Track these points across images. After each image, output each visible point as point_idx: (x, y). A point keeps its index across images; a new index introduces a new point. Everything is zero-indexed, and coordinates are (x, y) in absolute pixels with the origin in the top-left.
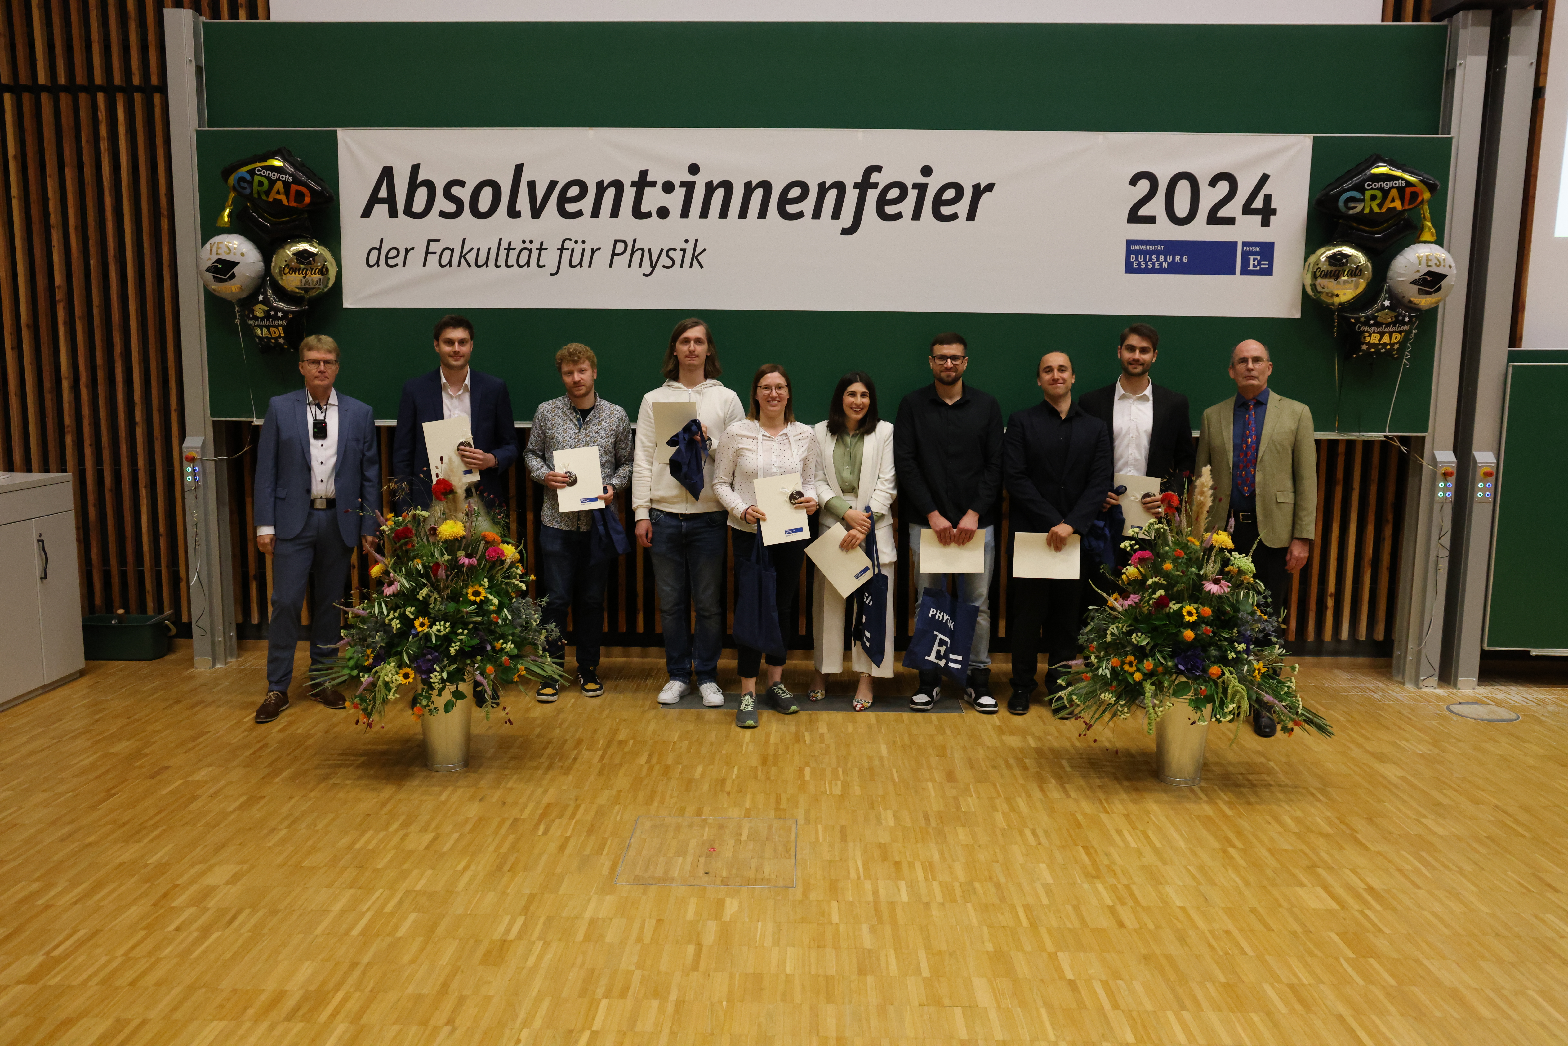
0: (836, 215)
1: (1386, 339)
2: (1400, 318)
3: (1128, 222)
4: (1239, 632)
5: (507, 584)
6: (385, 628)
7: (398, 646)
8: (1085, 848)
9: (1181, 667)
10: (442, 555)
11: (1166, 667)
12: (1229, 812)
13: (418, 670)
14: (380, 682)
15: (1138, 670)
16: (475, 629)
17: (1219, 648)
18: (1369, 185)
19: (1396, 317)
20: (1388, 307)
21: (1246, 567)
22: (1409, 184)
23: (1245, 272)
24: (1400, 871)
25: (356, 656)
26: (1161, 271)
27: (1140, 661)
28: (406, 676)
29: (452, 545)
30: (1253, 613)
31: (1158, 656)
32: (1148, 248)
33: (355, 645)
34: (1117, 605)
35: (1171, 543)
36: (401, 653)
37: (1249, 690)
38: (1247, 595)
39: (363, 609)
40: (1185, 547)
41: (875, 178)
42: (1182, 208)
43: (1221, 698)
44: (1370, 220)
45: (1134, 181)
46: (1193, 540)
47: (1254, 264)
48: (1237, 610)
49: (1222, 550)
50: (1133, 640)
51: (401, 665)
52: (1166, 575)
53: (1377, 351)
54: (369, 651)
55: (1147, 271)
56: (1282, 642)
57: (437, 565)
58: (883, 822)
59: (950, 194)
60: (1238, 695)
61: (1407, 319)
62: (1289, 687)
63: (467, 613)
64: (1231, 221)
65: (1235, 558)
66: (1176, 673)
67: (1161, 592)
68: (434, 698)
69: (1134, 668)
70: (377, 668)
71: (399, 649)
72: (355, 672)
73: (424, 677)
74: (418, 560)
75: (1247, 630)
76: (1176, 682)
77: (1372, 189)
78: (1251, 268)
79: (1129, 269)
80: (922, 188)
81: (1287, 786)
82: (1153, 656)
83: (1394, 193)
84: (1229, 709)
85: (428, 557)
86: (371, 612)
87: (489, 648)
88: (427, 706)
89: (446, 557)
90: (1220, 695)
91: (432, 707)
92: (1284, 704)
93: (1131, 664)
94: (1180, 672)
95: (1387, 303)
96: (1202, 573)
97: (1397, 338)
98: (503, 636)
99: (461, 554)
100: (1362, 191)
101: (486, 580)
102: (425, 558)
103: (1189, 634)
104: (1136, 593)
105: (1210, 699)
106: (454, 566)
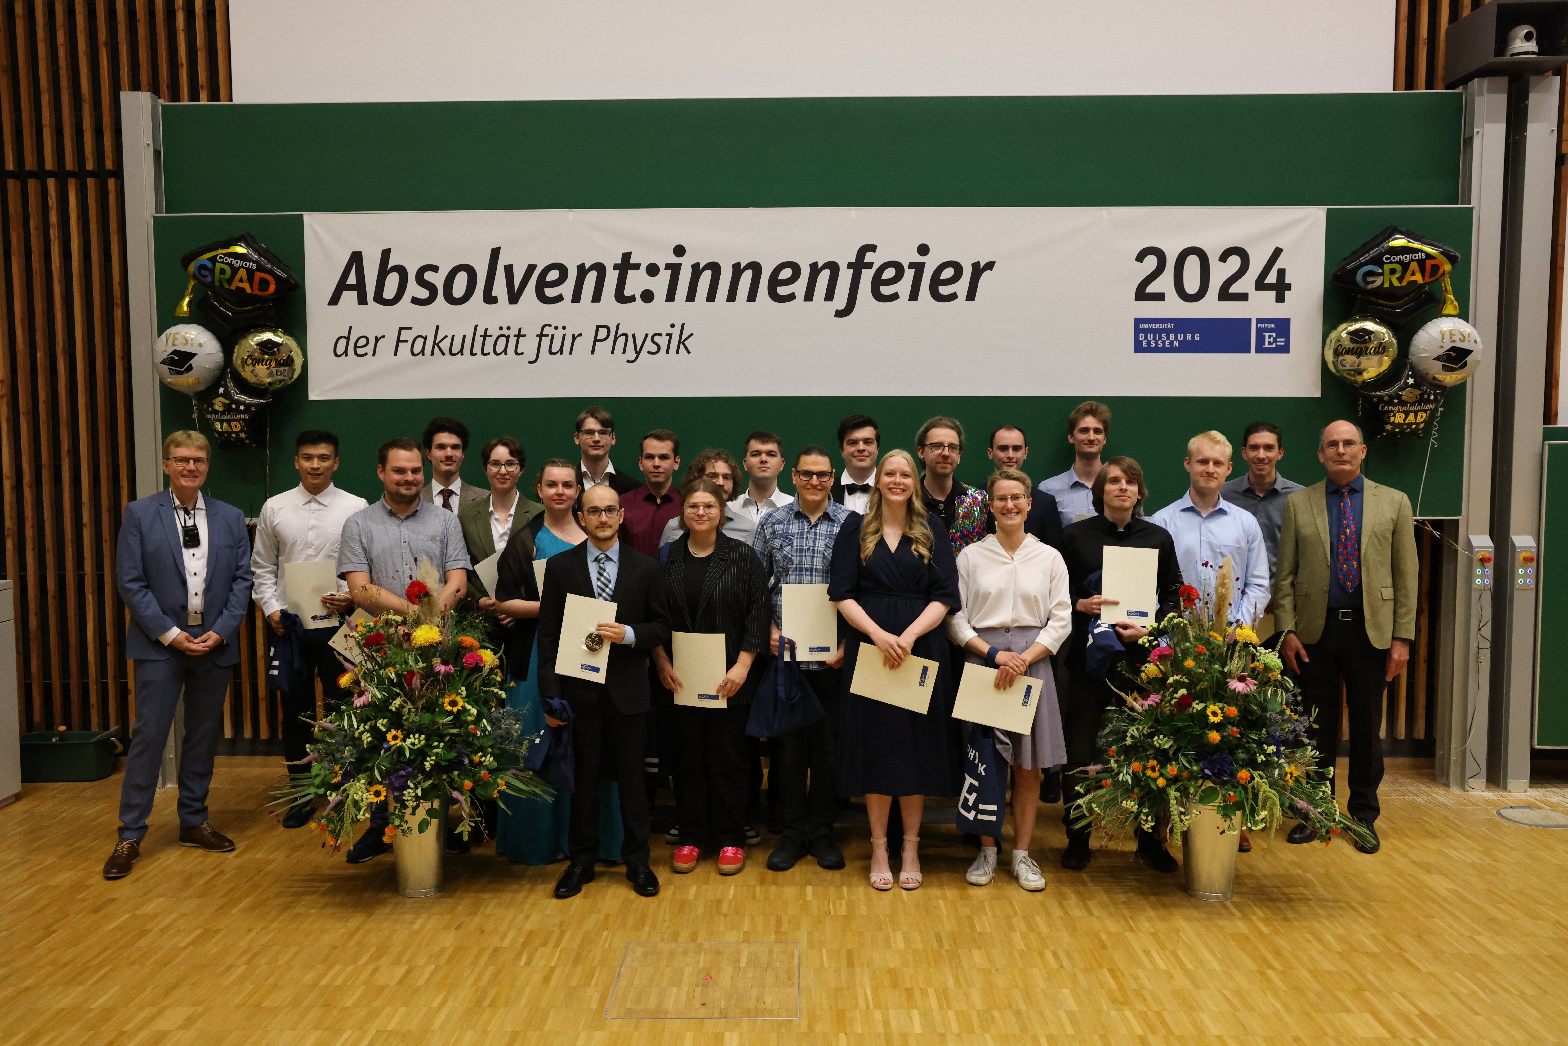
0: (829, 296)
1: (1411, 418)
2: (1425, 396)
3: (1136, 300)
4: (1268, 733)
5: (485, 692)
6: (355, 741)
7: (368, 761)
8: (1111, 971)
9: (1207, 771)
10: (417, 662)
11: (1192, 772)
12: (1265, 930)
13: (391, 787)
14: (349, 801)
15: (1162, 775)
16: (452, 741)
17: (1248, 751)
18: (1387, 259)
19: (1421, 395)
20: (1412, 385)
21: (1273, 664)
22: (1429, 256)
23: (1260, 349)
24: (1455, 994)
25: (323, 773)
26: (1172, 350)
27: (1163, 766)
28: (377, 794)
29: (427, 652)
30: (1282, 713)
31: (1183, 760)
32: (1157, 326)
33: (322, 761)
34: (1137, 706)
35: (1192, 639)
36: (371, 770)
37: (1281, 795)
38: (1275, 693)
39: (331, 722)
40: (1207, 643)
41: (869, 257)
42: (1192, 285)
43: (1252, 804)
44: (1389, 294)
45: (1140, 257)
46: (1215, 635)
47: (1269, 342)
48: (1265, 709)
49: (1246, 645)
50: (1155, 743)
51: (371, 782)
52: (1188, 673)
53: (1402, 432)
54: (337, 768)
55: (1156, 350)
56: (1314, 743)
57: (411, 673)
58: (893, 945)
59: (948, 273)
60: (1270, 801)
61: (1432, 397)
62: (1324, 792)
63: (443, 724)
64: (1243, 297)
65: (1261, 654)
66: (1201, 778)
67: (1183, 691)
68: (408, 817)
69: (1157, 774)
70: (345, 786)
71: (370, 765)
72: (321, 791)
73: (396, 794)
74: (391, 669)
75: (1276, 731)
76: (1203, 788)
77: (1391, 262)
78: (1267, 345)
79: (1139, 348)
80: (918, 268)
81: (1327, 900)
82: (1177, 760)
83: (1414, 266)
84: (1261, 817)
85: (401, 665)
86: (339, 726)
87: (466, 761)
88: (400, 826)
89: (421, 665)
90: (1250, 801)
91: (405, 827)
92: (1320, 810)
93: (1153, 769)
94: (1206, 777)
95: (1411, 381)
96: (1226, 670)
97: (1422, 417)
98: (481, 749)
99: (437, 661)
100: (1381, 264)
101: (463, 688)
102: (398, 666)
103: (1214, 736)
104: (1156, 692)
105: (1239, 806)
106: (429, 673)
